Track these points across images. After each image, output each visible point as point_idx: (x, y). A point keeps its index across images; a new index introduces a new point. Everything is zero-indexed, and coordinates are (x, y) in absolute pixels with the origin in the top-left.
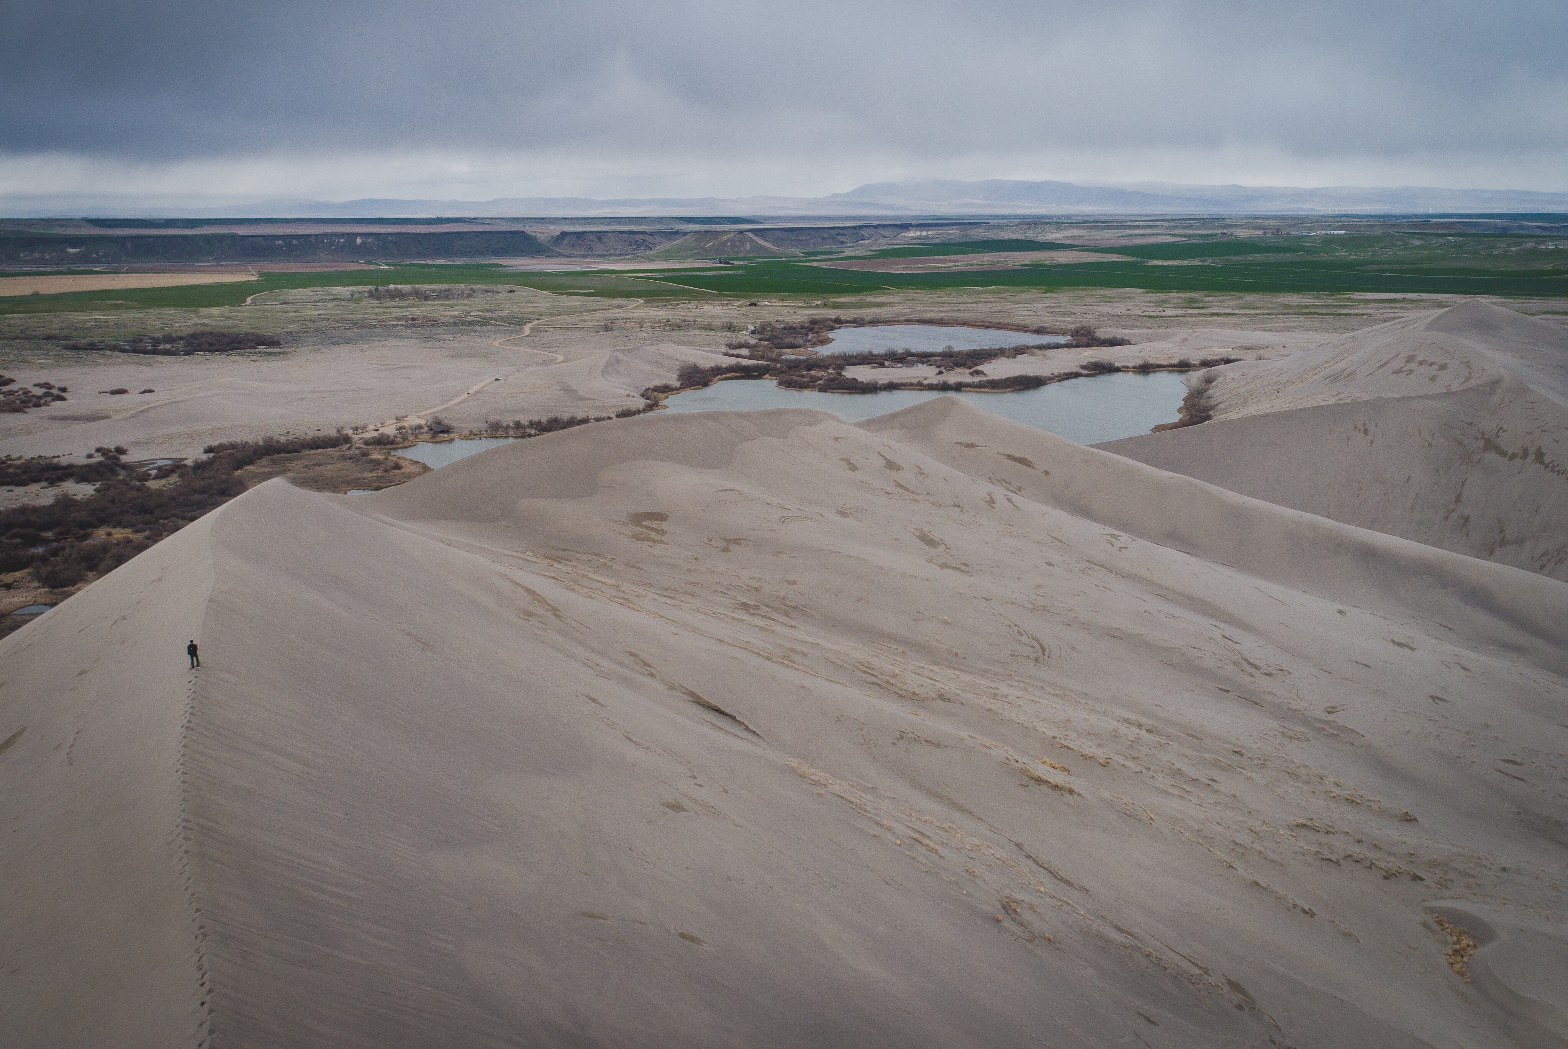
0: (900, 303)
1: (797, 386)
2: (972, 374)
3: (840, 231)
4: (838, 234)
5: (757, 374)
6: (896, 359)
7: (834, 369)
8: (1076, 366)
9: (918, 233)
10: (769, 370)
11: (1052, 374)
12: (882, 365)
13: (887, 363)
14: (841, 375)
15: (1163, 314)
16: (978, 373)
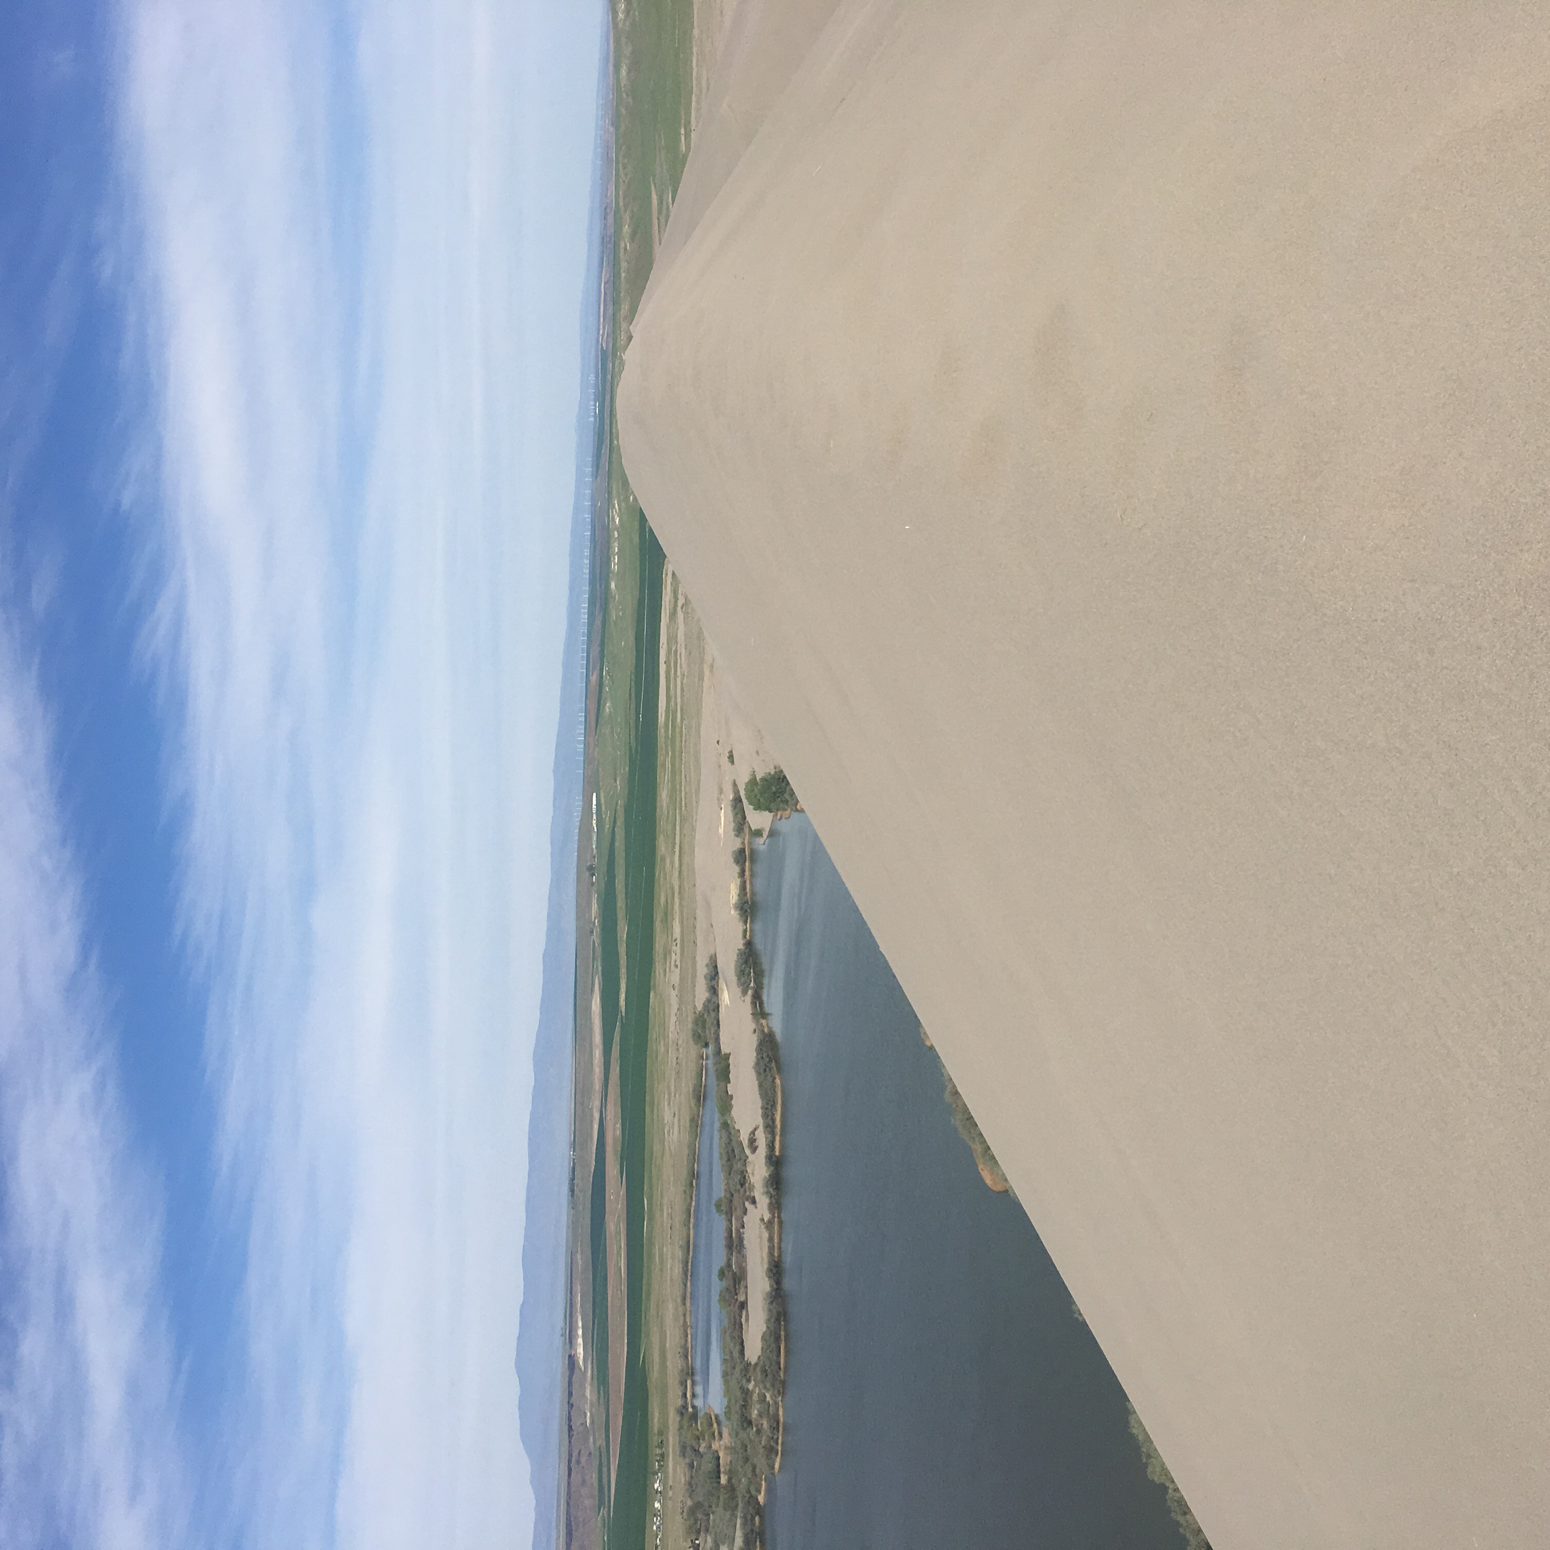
0: (662, 1323)
1: (775, 1437)
2: (754, 1149)
3: (574, 1459)
4: (578, 1462)
5: (757, 1519)
6: (735, 1286)
7: (749, 1381)
8: (744, 1001)
9: (580, 1341)
10: (751, 1496)
11: (755, 1031)
12: (743, 1305)
13: (741, 1298)
14: (756, 1364)
15: (678, 941)
16: (752, 1141)
